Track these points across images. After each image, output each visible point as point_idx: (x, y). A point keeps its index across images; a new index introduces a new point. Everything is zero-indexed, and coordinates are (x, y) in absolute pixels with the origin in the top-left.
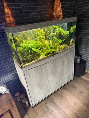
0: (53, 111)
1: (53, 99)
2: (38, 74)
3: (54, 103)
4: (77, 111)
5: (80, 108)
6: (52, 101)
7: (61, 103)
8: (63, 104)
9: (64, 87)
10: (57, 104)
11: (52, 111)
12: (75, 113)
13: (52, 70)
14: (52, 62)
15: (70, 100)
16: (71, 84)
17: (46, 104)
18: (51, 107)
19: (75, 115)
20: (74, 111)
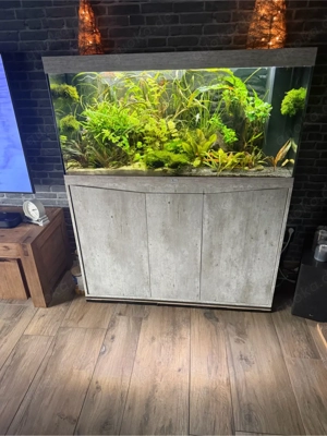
0: (116, 339)
1: (147, 318)
2: (111, 214)
3: (138, 328)
4: (166, 388)
5: (186, 388)
6: (141, 319)
7: (153, 339)
8: (156, 343)
9: (213, 312)
10: (141, 334)
11: (113, 338)
12: (154, 387)
13: (164, 224)
14: (169, 199)
15: (185, 351)
16: (246, 319)
17: (120, 314)
18: (122, 328)
19: (150, 388)
20: (158, 379)
